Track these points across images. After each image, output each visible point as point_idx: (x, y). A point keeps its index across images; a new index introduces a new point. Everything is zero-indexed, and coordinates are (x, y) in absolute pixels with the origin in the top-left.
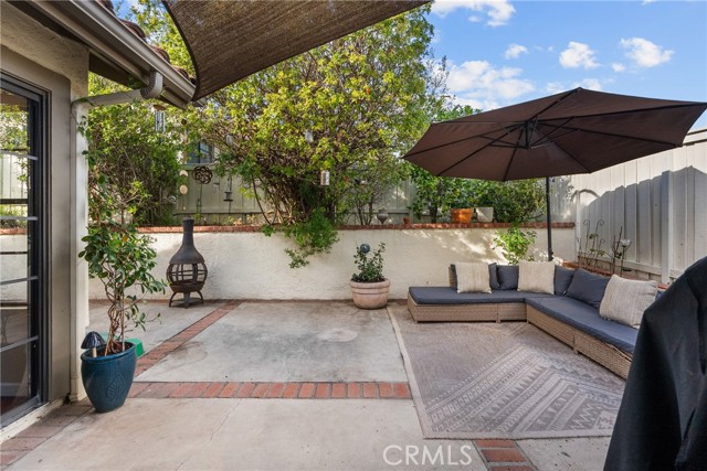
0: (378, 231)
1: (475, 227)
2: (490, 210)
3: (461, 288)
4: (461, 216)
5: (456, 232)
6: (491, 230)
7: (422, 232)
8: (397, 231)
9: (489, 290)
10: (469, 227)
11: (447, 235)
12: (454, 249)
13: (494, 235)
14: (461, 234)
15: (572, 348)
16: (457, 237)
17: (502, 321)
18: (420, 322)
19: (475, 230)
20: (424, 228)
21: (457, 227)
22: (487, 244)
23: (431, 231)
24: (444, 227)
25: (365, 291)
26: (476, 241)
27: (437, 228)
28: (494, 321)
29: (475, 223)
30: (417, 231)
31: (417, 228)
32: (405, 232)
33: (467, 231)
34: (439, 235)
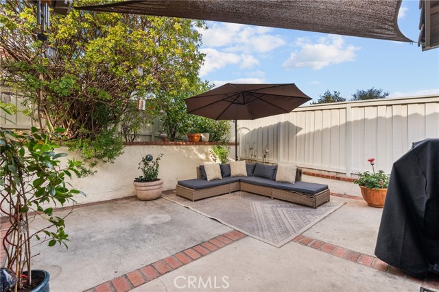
0: (147, 146)
1: (202, 144)
2: (208, 135)
3: (209, 178)
4: (196, 138)
5: (193, 147)
6: (208, 146)
7: (174, 147)
8: (159, 146)
9: (221, 178)
10: (198, 144)
11: (188, 149)
12: (191, 157)
13: (209, 149)
14: (194, 148)
15: (270, 197)
16: (192, 150)
17: (232, 192)
18: (195, 201)
19: (201, 146)
20: (176, 144)
21: (193, 144)
22: (207, 154)
23: (179, 146)
24: (187, 144)
25: (151, 188)
26: (201, 152)
27: (183, 144)
28: (228, 193)
29: (201, 142)
30: (171, 146)
31: (172, 144)
32: (165, 147)
33: (198, 147)
34: (183, 148)
